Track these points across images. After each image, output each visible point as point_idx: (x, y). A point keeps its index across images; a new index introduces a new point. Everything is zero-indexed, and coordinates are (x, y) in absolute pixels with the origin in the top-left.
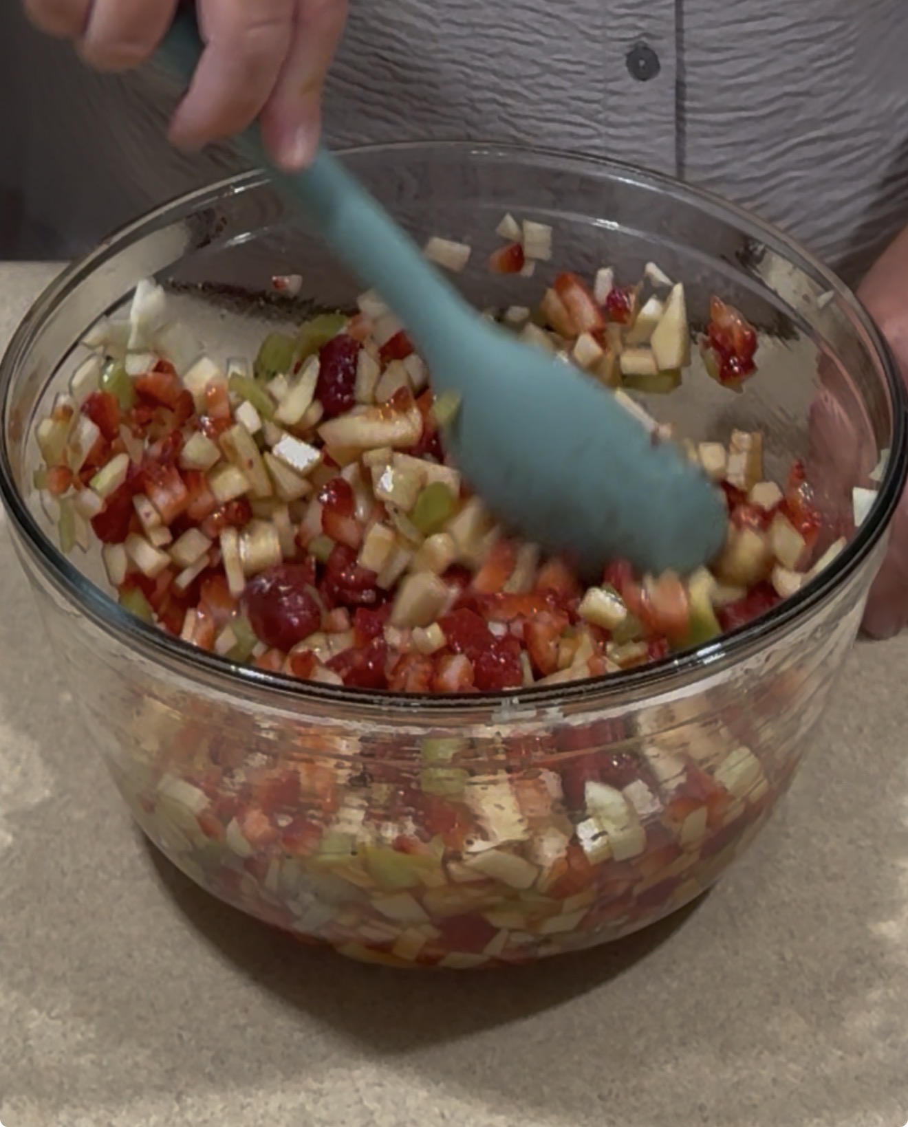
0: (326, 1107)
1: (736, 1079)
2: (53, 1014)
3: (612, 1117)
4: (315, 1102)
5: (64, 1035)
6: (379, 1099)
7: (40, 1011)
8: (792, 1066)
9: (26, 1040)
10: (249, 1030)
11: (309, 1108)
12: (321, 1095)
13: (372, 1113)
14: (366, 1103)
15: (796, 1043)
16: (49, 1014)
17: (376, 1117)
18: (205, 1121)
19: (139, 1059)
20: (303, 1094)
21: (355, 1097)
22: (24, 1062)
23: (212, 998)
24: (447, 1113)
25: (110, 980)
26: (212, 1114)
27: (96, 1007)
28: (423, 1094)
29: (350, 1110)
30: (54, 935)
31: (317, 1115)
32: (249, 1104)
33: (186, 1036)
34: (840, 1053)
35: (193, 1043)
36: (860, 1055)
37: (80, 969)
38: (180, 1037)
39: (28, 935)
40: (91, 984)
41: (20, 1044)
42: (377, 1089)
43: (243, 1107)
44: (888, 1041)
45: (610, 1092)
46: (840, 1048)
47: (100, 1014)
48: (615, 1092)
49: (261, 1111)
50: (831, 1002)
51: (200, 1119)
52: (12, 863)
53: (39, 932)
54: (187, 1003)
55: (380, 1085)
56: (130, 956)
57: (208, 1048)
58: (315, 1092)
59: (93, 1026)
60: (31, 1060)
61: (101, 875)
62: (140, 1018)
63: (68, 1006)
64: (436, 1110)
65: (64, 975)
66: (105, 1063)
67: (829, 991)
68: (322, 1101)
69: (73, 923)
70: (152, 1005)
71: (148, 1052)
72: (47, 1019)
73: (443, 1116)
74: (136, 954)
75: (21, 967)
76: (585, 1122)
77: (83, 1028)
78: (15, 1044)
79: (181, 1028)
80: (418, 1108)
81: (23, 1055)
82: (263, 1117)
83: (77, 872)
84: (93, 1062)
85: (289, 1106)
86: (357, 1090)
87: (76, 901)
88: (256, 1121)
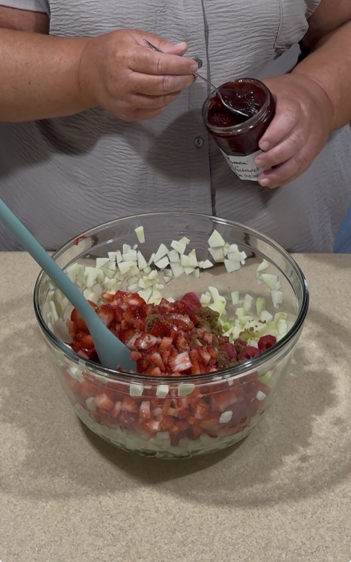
0: (144, 506)
1: (267, 497)
2: (63, 478)
3: (230, 509)
4: (141, 504)
5: (66, 484)
6: (160, 504)
7: (59, 477)
8: (284, 493)
9: (54, 485)
10: (121, 483)
11: (139, 506)
12: (143, 502)
13: (158, 508)
14: (156, 505)
15: (285, 486)
16: (61, 478)
17: (159, 508)
18: (108, 510)
19: (88, 491)
20: (137, 502)
21: (153, 503)
22: (54, 492)
23: (110, 473)
24: (181, 507)
25: (80, 468)
26: (110, 508)
27: (75, 476)
28: (174, 502)
29: (151, 507)
30: (63, 454)
31: (142, 508)
32: (121, 505)
33: (102, 484)
34: (299, 490)
35: (104, 486)
36: (305, 490)
37: (71, 464)
38: (100, 485)
39: (55, 454)
40: (74, 469)
41: (53, 487)
42: (160, 500)
43: (119, 506)
44: (313, 486)
45: (230, 501)
46: (299, 488)
47: (76, 478)
48: (231, 501)
49: (125, 507)
50: (296, 474)
51: (106, 510)
52: (50, 432)
53: (58, 453)
54: (102, 474)
55: (160, 499)
56: (85, 460)
57: (109, 488)
58: (141, 501)
59: (74, 481)
60: (56, 492)
61: (77, 436)
62: (88, 479)
63: (67, 476)
64: (178, 507)
65: (66, 466)
66: (78, 493)
67: (295, 471)
68: (143, 504)
69: (68, 450)
70: (92, 475)
71: (91, 489)
72: (61, 479)
73: (179, 508)
74: (87, 460)
75: (53, 464)
76: (222, 510)
77: (71, 482)
78: (51, 487)
79: (101, 482)
80: (172, 506)
81: (53, 490)
82: (125, 509)
83: (69, 435)
84: (74, 492)
85: (134, 505)
86: (154, 501)
87: (69, 444)
88: (123, 510)
